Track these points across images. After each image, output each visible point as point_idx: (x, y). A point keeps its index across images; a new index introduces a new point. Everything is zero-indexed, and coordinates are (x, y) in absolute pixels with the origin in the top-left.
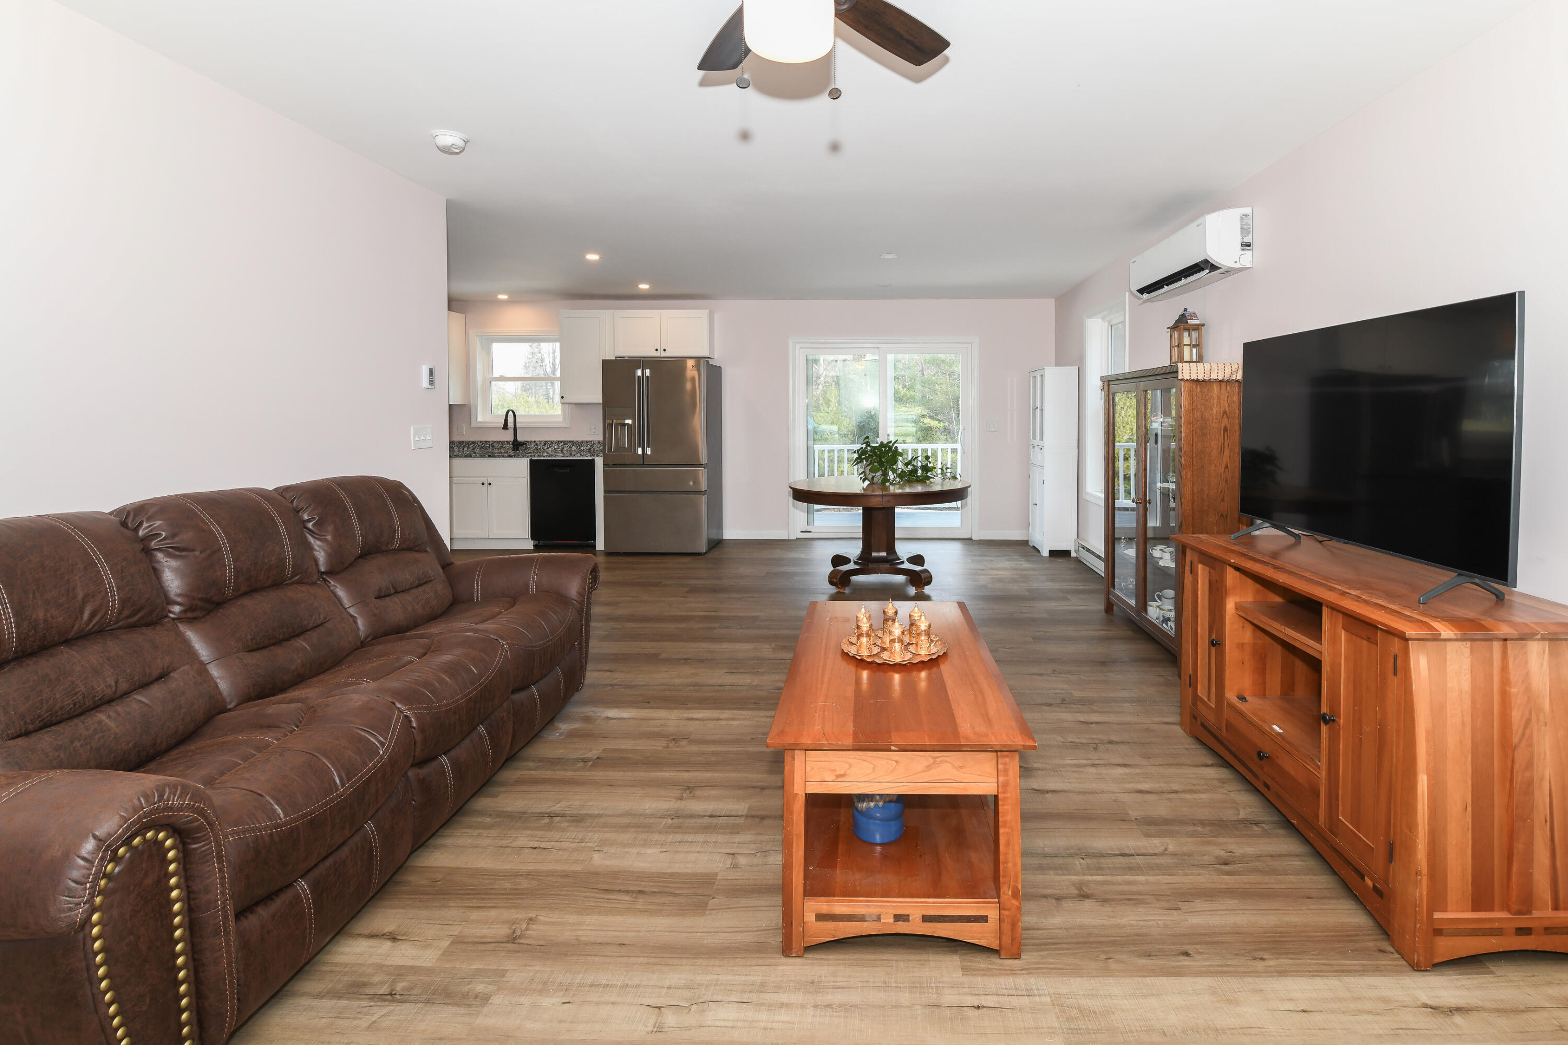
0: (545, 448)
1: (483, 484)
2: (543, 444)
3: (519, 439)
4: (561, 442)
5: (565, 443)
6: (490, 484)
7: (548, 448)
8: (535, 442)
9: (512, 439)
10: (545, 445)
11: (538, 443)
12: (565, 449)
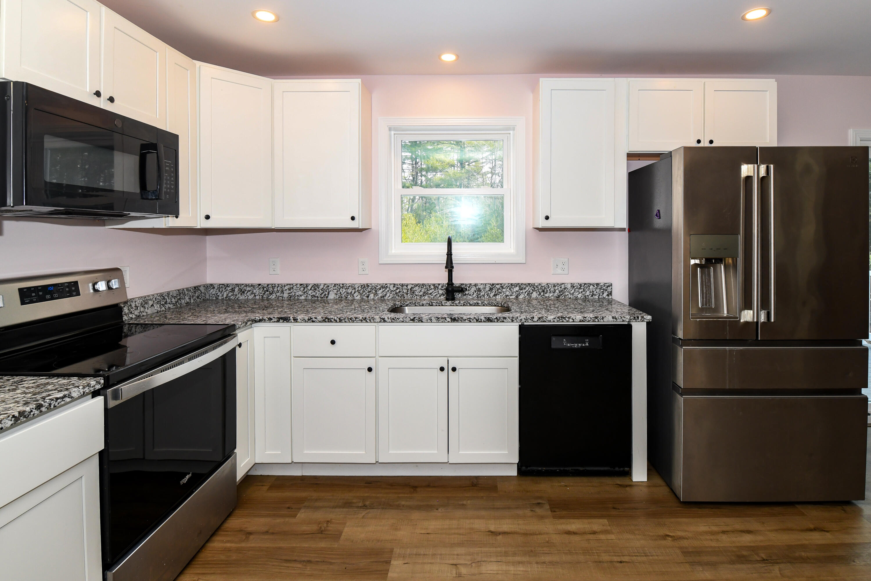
0: (491, 295)
1: (442, 369)
2: (488, 289)
3: (457, 281)
4: (517, 285)
5: (521, 287)
6: (454, 369)
7: (495, 295)
8: (476, 285)
9: (445, 281)
10: (491, 289)
11: (481, 287)
12: (521, 297)
